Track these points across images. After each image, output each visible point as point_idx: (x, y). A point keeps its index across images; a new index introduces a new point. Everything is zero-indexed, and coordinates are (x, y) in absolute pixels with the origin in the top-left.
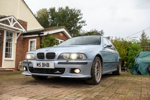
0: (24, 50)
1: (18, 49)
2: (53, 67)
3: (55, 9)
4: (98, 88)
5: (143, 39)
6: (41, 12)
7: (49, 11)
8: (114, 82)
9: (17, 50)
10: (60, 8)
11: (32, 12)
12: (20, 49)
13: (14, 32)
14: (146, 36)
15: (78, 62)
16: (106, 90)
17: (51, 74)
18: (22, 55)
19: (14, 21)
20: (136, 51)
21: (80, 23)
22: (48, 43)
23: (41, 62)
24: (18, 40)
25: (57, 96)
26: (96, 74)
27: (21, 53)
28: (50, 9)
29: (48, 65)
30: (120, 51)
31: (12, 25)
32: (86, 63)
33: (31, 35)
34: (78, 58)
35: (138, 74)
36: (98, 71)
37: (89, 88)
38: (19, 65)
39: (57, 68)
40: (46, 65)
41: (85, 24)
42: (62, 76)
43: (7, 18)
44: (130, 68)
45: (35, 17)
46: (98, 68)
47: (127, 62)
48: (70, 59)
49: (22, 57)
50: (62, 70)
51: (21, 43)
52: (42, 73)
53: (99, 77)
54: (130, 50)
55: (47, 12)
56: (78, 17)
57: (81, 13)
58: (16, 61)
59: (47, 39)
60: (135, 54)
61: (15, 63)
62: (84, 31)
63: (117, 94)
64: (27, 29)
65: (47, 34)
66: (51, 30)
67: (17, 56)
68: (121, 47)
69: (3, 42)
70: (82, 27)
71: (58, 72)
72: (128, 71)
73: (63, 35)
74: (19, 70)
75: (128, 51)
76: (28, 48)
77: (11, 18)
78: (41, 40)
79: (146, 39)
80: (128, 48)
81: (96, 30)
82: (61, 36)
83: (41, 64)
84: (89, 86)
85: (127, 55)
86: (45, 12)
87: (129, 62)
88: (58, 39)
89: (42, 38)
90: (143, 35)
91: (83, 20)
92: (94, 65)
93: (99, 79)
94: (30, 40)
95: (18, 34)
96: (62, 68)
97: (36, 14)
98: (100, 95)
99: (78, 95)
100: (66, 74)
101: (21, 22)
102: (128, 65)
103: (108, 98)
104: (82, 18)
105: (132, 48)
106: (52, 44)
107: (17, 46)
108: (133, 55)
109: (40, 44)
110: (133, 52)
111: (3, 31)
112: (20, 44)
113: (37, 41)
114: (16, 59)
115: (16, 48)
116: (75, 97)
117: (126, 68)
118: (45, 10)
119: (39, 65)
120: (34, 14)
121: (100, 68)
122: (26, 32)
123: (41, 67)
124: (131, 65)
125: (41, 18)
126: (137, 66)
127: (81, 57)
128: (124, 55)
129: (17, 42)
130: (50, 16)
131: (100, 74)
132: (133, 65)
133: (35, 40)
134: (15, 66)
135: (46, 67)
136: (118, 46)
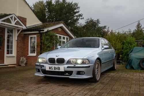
0: (24, 46)
1: (19, 45)
2: (63, 71)
3: (52, 2)
4: (99, 86)
5: (139, 30)
6: (38, 6)
7: (46, 4)
8: (111, 80)
9: (17, 47)
10: (57, 1)
11: (28, 4)
12: (20, 45)
13: (14, 29)
14: (141, 26)
15: (83, 67)
16: (105, 87)
17: (61, 75)
18: (23, 50)
19: (15, 19)
20: (130, 45)
21: (77, 16)
22: (48, 39)
23: (53, 66)
24: (18, 37)
25: (70, 94)
26: (96, 73)
27: (21, 49)
28: (47, 2)
29: (59, 69)
30: (116, 45)
31: (13, 24)
32: (89, 67)
33: (31, 31)
34: (83, 63)
35: (131, 69)
36: (98, 70)
37: (91, 86)
38: (20, 61)
39: (66, 71)
40: (57, 69)
41: (82, 18)
42: (71, 77)
43: (9, 17)
44: (125, 61)
45: (32, 9)
46: (97, 69)
47: (122, 55)
48: (76, 63)
49: (23, 53)
50: (71, 73)
51: (22, 39)
52: (53, 75)
53: (99, 76)
54: (126, 44)
55: (44, 5)
56: (75, 11)
57: (78, 6)
58: (17, 57)
59: (47, 35)
60: (129, 48)
61: (17, 59)
62: (81, 23)
63: (113, 90)
64: (26, 25)
65: (47, 31)
66: (51, 27)
67: (17, 52)
68: (117, 41)
69: (4, 39)
70: (79, 19)
71: (67, 74)
72: (123, 64)
73: (61, 30)
74: (20, 66)
75: (124, 45)
76: (28, 44)
77: (13, 16)
78: (41, 37)
79: (142, 29)
80: (124, 42)
81: (92, 19)
82: (59, 31)
83: (53, 68)
84: (91, 84)
85: (123, 48)
86: (42, 5)
87: (125, 55)
88: (57, 35)
89: (42, 34)
90: (139, 26)
91: (80, 14)
92: (95, 67)
93: (98, 77)
94: (30, 36)
95: (18, 31)
96: (71, 71)
97: (33, 7)
98: (100, 92)
99: (85, 93)
100: (73, 76)
101: (21, 18)
102: (123, 58)
103: (107, 94)
104: (79, 11)
105: (127, 42)
106: (52, 39)
107: (17, 43)
108: (128, 49)
109: (41, 40)
110: (128, 46)
111: (4, 29)
112: (20, 40)
113: (37, 38)
114: (17, 55)
115: (17, 44)
116: (83, 94)
117: (121, 61)
118: (42, 2)
119: (51, 69)
120: (30, 7)
121: (99, 68)
122: (26, 28)
123: (53, 70)
124: (126, 58)
125: (38, 12)
126: (130, 61)
127: (85, 62)
128: (119, 48)
129: (18, 39)
130: (47, 9)
131: (99, 73)
132: (128, 58)
133: (36, 36)
134: (17, 62)
135: (57, 70)
136: (114, 40)
